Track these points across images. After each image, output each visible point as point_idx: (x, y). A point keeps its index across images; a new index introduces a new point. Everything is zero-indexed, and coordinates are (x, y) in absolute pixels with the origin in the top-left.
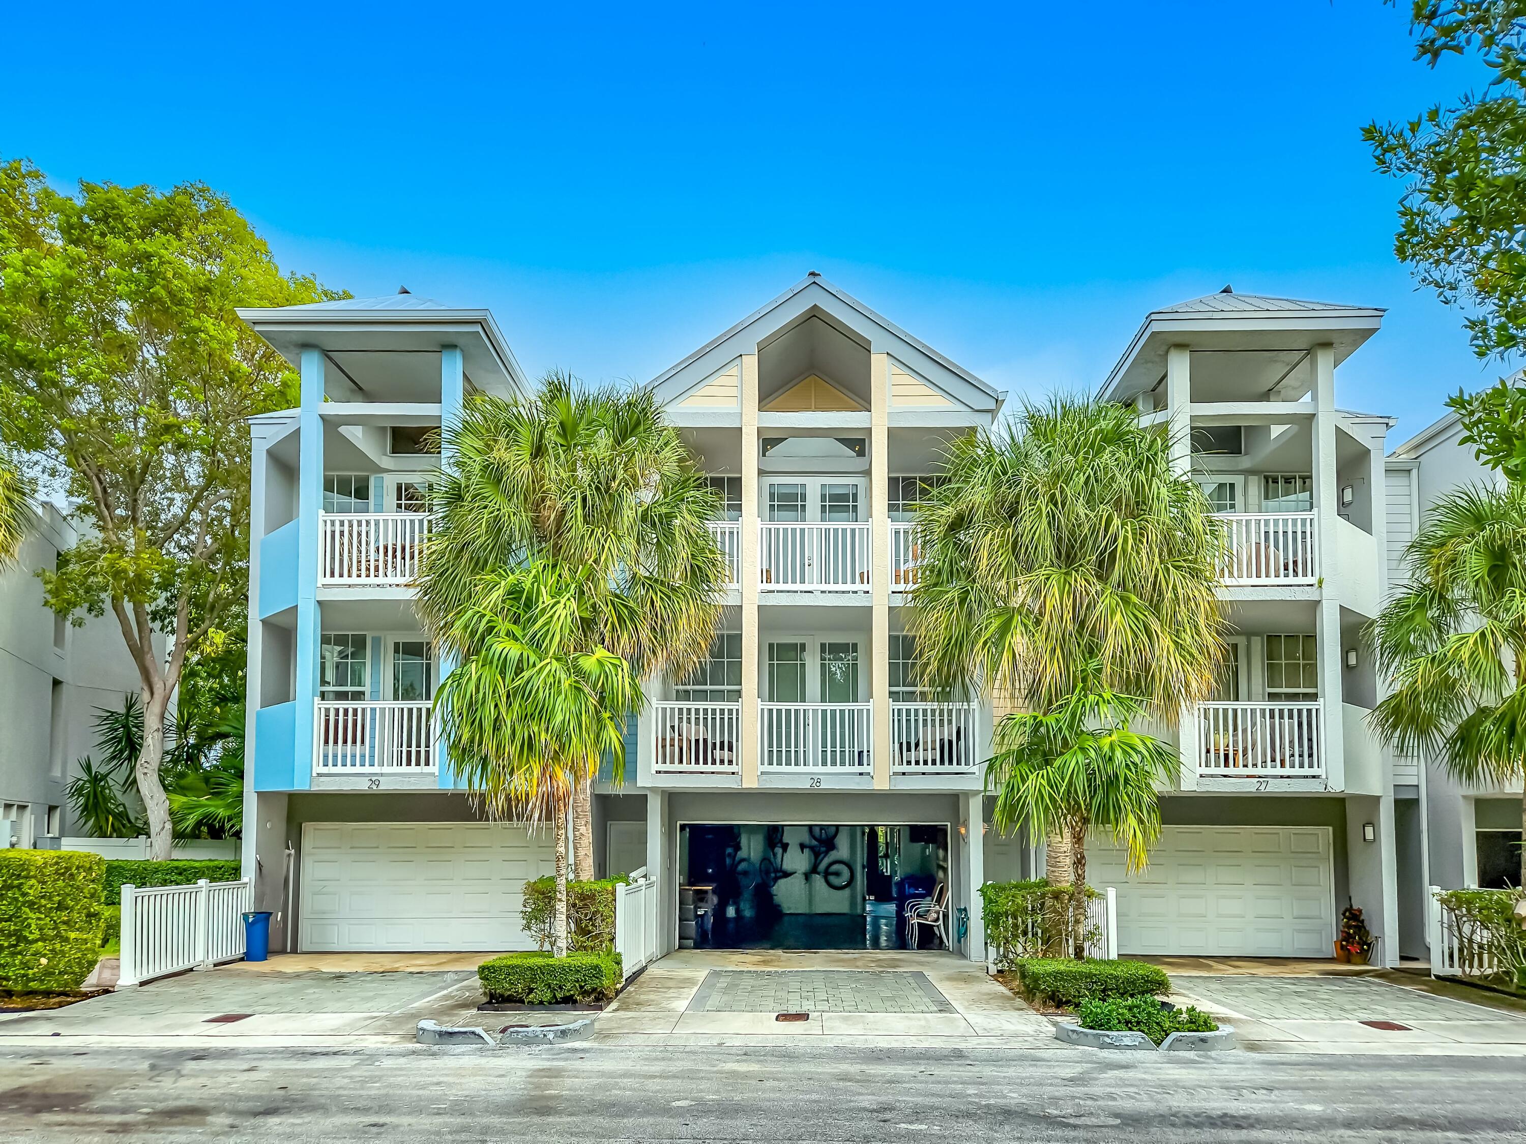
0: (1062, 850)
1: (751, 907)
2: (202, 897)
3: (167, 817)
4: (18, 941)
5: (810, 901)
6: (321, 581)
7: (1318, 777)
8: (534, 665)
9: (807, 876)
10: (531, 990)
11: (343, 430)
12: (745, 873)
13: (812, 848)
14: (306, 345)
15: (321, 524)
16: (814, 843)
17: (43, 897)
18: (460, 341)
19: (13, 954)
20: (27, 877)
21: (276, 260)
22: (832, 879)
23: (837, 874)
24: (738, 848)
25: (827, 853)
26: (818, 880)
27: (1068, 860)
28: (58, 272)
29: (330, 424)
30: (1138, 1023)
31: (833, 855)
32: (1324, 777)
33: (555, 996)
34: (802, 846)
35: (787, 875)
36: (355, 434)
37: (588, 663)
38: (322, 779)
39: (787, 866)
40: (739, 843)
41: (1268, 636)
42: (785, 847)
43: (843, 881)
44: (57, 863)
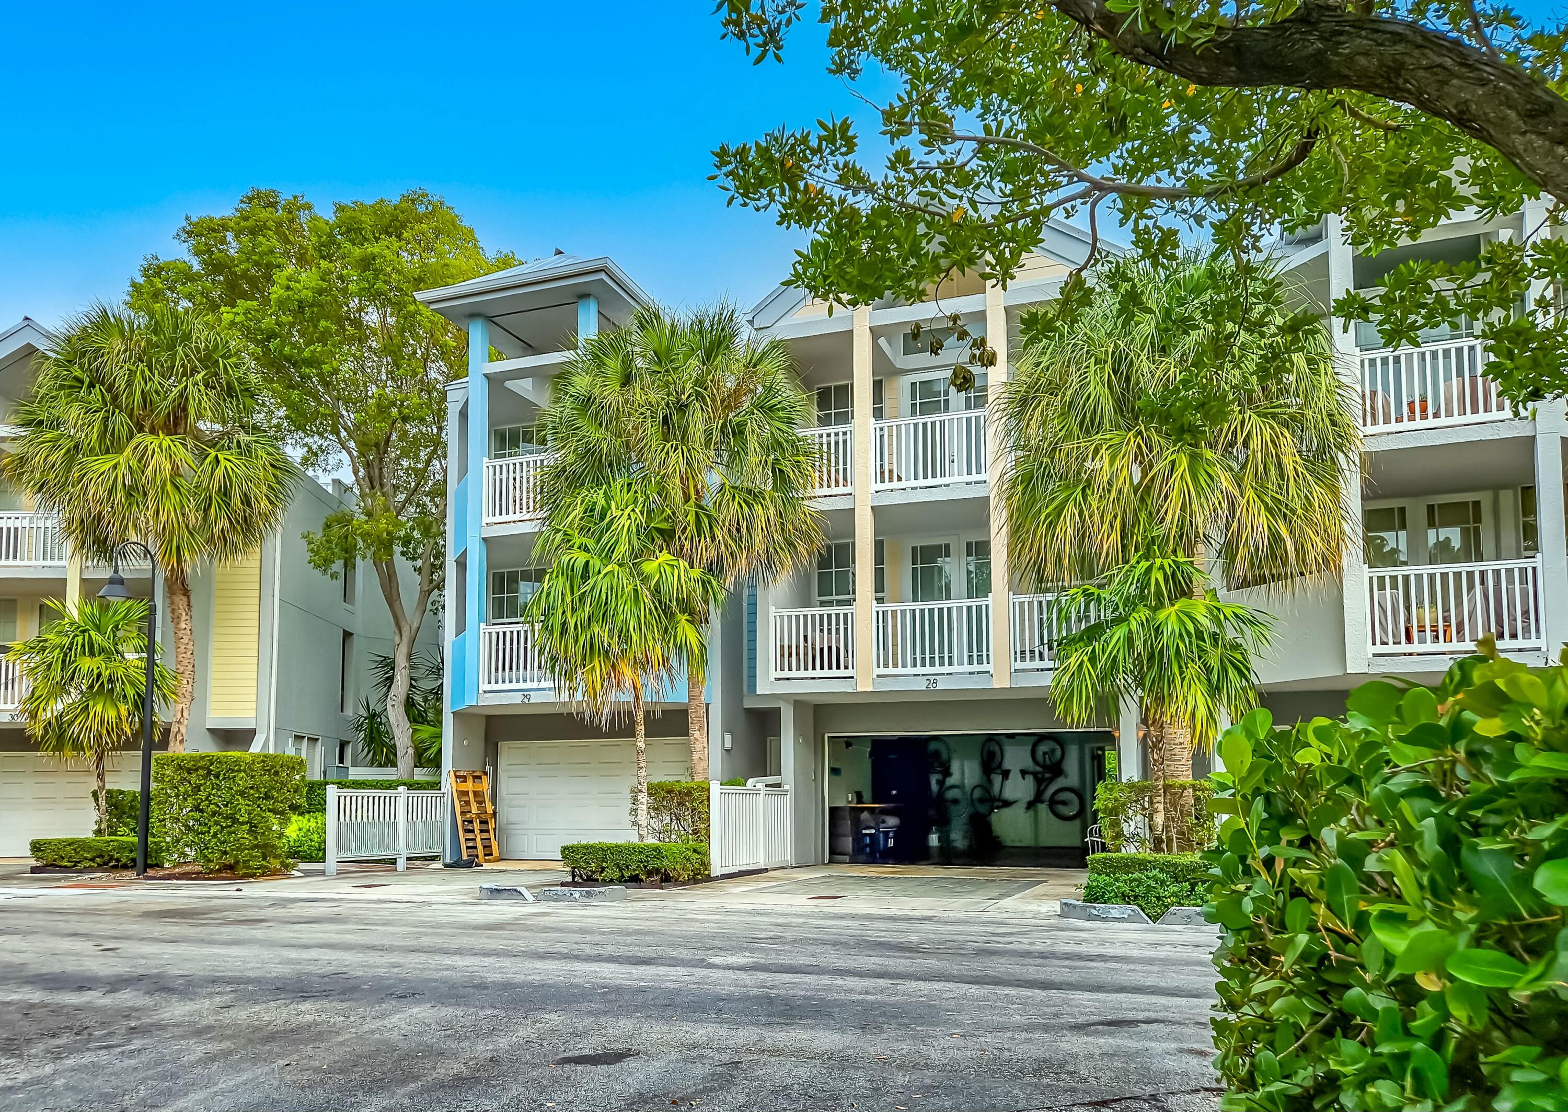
0: (1177, 741)
1: (964, 838)
2: (401, 802)
3: (410, 743)
4: (233, 823)
5: (1036, 835)
6: (486, 520)
7: (1539, 649)
8: (599, 572)
9: (1030, 805)
10: (603, 869)
11: (509, 384)
12: (955, 801)
13: (1035, 774)
14: (473, 316)
15: (485, 469)
16: (1038, 769)
17: (252, 788)
18: (593, 290)
19: (230, 833)
20: (239, 771)
21: (480, 244)
22: (1062, 809)
23: (1064, 803)
24: (947, 773)
25: (1051, 780)
26: (1043, 808)
27: (1186, 752)
28: (313, 284)
29: (495, 382)
30: (1136, 897)
31: (1060, 783)
32: (1544, 649)
33: (623, 876)
34: (1024, 773)
35: (1007, 804)
36: (524, 387)
37: (649, 567)
38: (486, 695)
39: (1008, 794)
40: (949, 767)
41: (1523, 489)
42: (1006, 774)
43: (1071, 811)
44: (263, 761)
